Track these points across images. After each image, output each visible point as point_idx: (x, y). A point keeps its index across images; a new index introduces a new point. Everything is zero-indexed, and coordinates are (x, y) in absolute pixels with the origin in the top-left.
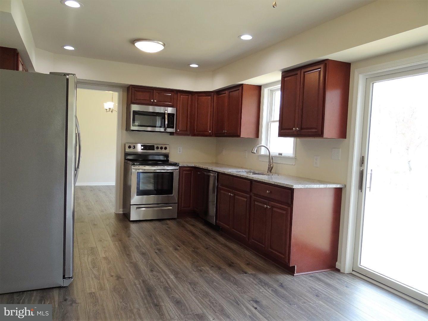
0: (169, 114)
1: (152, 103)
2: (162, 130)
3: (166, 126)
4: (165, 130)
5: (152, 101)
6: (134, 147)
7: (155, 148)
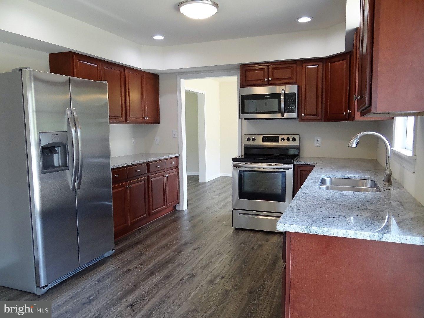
0: (285, 95)
1: (267, 83)
2: (279, 115)
3: (283, 110)
4: (283, 116)
5: (266, 80)
6: (254, 139)
7: (280, 139)
